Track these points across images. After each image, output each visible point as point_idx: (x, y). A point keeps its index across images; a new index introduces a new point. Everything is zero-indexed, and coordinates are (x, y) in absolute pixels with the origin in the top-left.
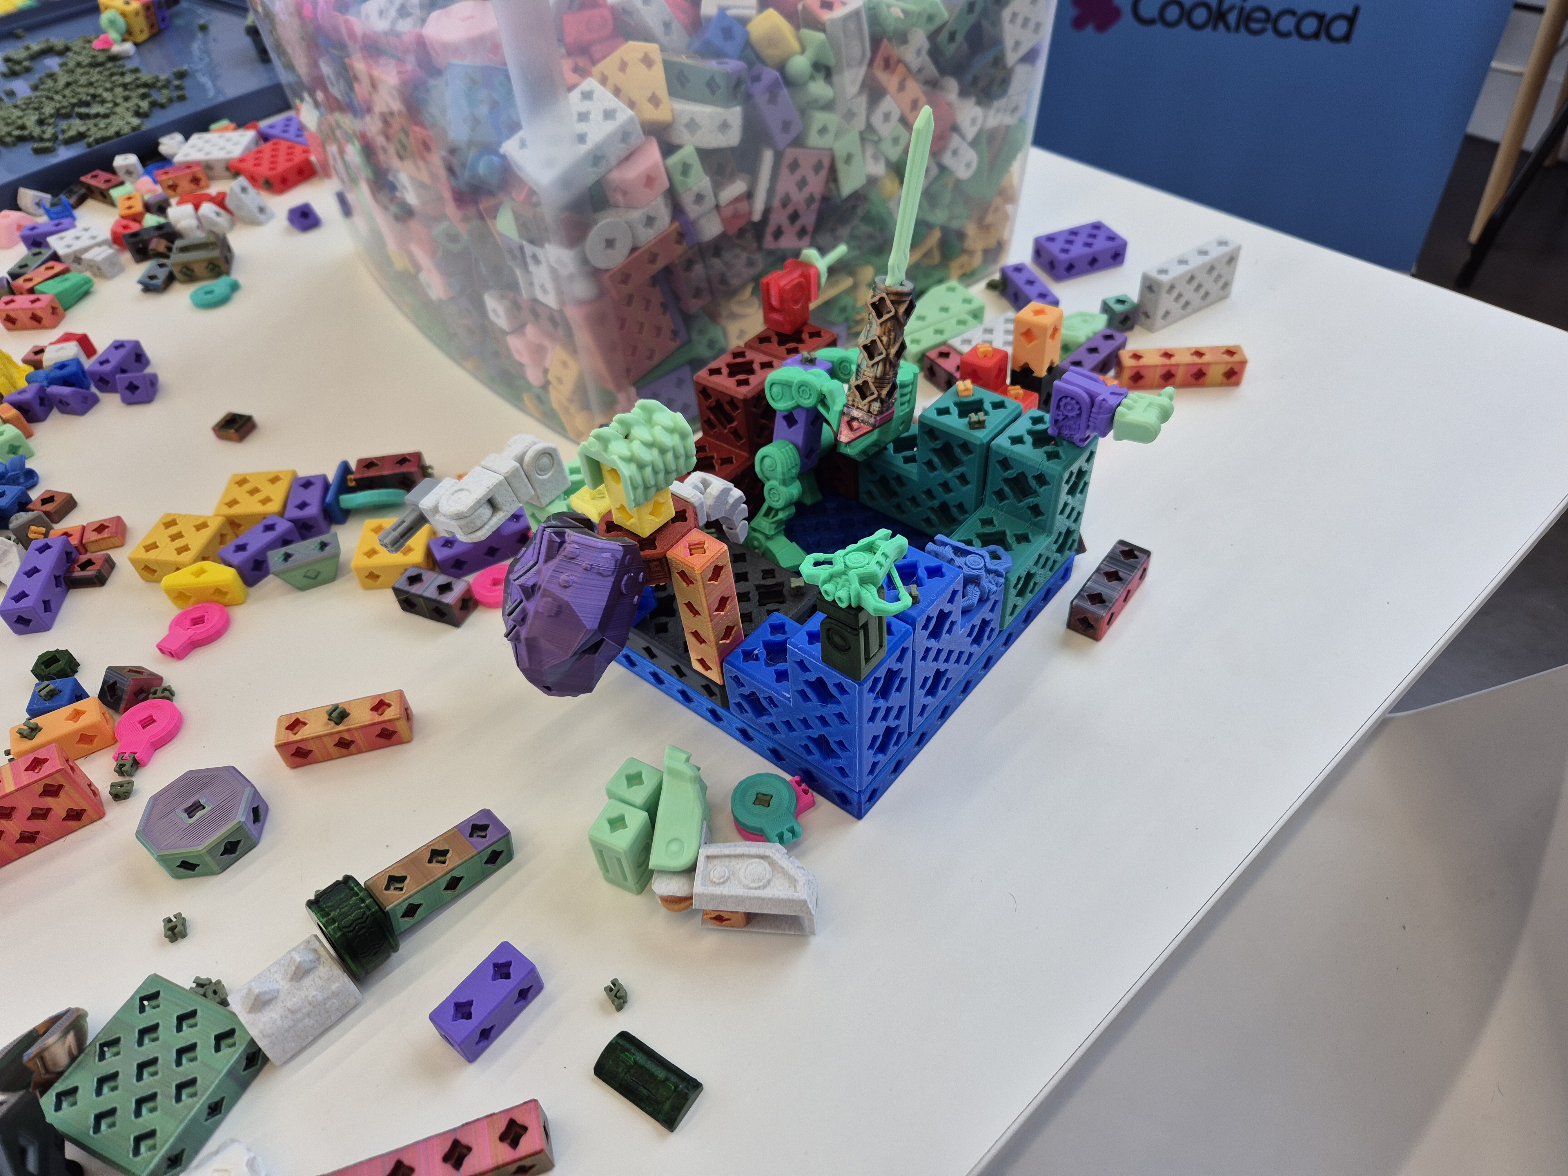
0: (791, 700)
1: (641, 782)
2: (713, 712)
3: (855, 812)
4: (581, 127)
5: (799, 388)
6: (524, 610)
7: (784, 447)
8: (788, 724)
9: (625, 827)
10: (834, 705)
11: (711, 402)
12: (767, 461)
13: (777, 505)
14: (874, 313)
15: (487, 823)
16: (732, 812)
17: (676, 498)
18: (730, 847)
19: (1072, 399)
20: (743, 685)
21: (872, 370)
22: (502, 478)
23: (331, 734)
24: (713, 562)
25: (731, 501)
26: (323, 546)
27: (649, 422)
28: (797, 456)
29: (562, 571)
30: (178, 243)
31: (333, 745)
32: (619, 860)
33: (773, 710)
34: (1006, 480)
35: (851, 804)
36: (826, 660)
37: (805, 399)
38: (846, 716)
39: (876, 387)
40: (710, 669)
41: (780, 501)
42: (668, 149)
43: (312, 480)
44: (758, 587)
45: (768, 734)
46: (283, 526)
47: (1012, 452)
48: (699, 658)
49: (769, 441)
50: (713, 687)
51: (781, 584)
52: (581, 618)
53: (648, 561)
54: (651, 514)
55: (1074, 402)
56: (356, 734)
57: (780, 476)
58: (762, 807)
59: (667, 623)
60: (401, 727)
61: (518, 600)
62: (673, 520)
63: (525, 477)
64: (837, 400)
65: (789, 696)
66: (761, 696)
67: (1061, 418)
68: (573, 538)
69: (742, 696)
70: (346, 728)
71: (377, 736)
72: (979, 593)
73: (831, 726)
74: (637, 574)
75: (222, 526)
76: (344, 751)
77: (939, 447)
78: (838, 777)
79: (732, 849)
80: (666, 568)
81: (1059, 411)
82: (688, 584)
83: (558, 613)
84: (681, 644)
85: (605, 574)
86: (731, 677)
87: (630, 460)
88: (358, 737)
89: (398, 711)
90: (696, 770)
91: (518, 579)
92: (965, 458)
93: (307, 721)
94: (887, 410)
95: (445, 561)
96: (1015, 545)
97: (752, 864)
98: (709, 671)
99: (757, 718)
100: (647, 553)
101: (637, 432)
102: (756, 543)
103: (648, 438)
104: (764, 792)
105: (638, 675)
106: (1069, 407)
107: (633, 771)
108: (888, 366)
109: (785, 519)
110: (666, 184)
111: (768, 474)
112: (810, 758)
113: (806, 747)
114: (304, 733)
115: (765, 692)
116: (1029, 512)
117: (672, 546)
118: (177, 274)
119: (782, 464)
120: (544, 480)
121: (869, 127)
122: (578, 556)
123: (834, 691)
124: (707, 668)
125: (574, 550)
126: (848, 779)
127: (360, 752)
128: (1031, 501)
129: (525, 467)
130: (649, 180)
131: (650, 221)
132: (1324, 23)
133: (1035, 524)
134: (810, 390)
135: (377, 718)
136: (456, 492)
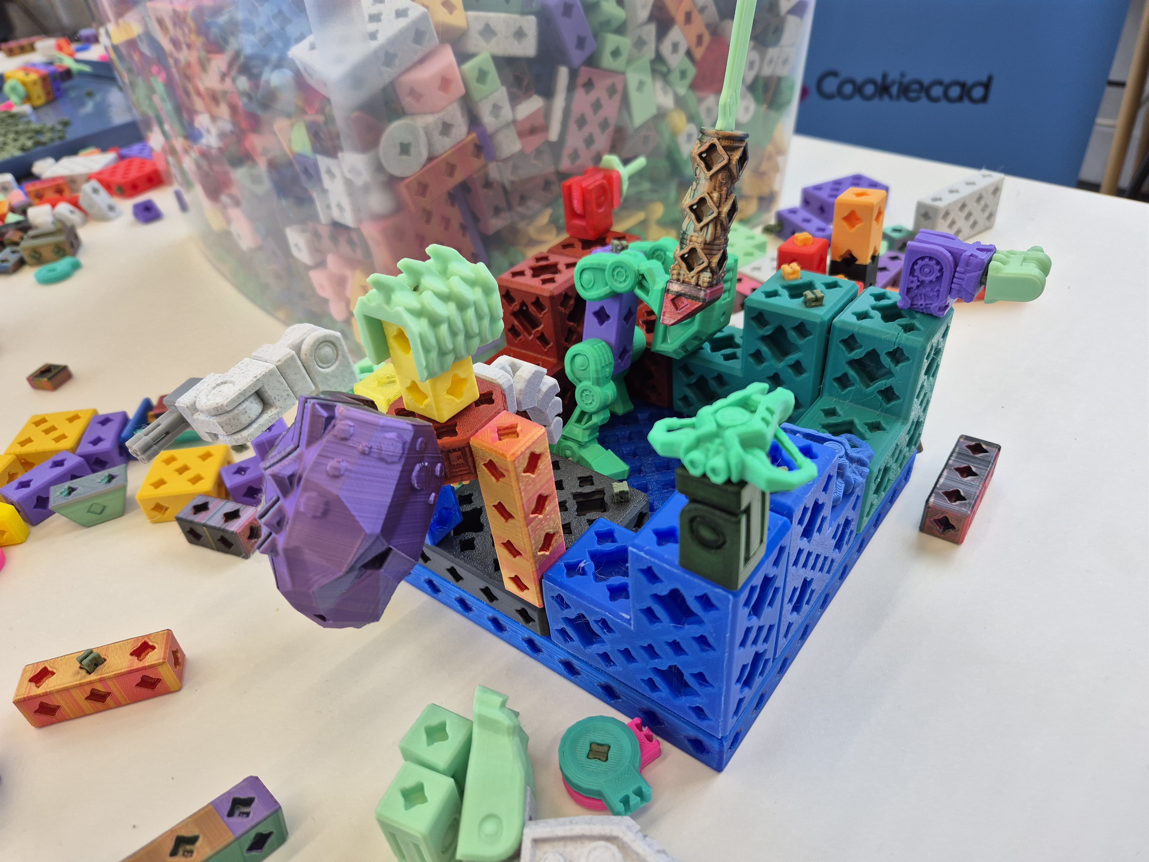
0: (632, 622)
1: (445, 737)
2: (530, 643)
3: (715, 766)
4: (372, 27)
5: (614, 270)
6: (280, 510)
7: (597, 344)
8: (627, 654)
9: (424, 800)
10: (695, 626)
11: (516, 306)
12: (579, 360)
13: (590, 408)
14: (703, 165)
15: (251, 795)
16: (561, 769)
17: (480, 381)
18: (564, 824)
19: (931, 259)
20: (568, 606)
21: (701, 234)
22: (272, 366)
23: (81, 686)
24: (528, 448)
25: (544, 388)
26: (111, 478)
27: (444, 273)
28: (610, 355)
29: (329, 455)
30: (31, 233)
31: (83, 698)
32: (417, 847)
33: (606, 636)
34: (852, 363)
35: (708, 752)
36: (687, 565)
37: (620, 282)
38: (711, 640)
39: (706, 254)
40: (526, 588)
41: (594, 403)
42: (463, 57)
43: (111, 417)
44: (576, 496)
45: (599, 666)
46: (72, 461)
47: (860, 327)
48: (513, 576)
49: (579, 339)
50: (530, 612)
51: (602, 492)
52: (358, 519)
53: (447, 452)
54: (450, 392)
55: (934, 262)
56: (110, 683)
57: (593, 375)
58: (598, 762)
59: (473, 539)
60: (167, 673)
61: (275, 498)
62: (477, 403)
63: (302, 367)
64: (657, 279)
65: (628, 617)
66: (591, 619)
67: (914, 285)
68: (345, 412)
69: (568, 620)
70: (99, 677)
71: (137, 685)
72: (843, 485)
73: (686, 654)
74: (433, 465)
75: (12, 464)
76: (99, 705)
77: (769, 333)
78: (694, 719)
79: (567, 828)
80: (470, 459)
81: (914, 276)
82: (497, 479)
83: (325, 513)
84: (490, 561)
85: (389, 460)
86: (553, 597)
87: (419, 313)
88: (114, 687)
89: (162, 654)
90: (513, 716)
91: (270, 467)
92: (801, 342)
93: (55, 671)
94: (716, 284)
95: (236, 489)
96: (868, 434)
97: (595, 849)
98: (525, 591)
99: (585, 648)
100: (446, 440)
101: (426, 281)
102: (568, 453)
103: (442, 287)
104: (598, 742)
105: (442, 603)
106: (927, 270)
107: (434, 722)
108: (719, 228)
109: (599, 424)
110: (463, 91)
111: (579, 374)
112: (655, 695)
113: (651, 683)
114: (49, 685)
115: (597, 613)
116: (880, 398)
117: (477, 431)
118: (27, 258)
119: (595, 360)
120: (327, 374)
121: (659, 58)
122: (352, 435)
123: (695, 606)
124: (522, 587)
125: (347, 428)
126: (708, 722)
127: (119, 705)
128: (882, 384)
129: (303, 357)
130: (445, 83)
131: (446, 128)
132: (966, 90)
133: (887, 411)
134: (626, 271)
135: (137, 664)
136: (218, 385)
